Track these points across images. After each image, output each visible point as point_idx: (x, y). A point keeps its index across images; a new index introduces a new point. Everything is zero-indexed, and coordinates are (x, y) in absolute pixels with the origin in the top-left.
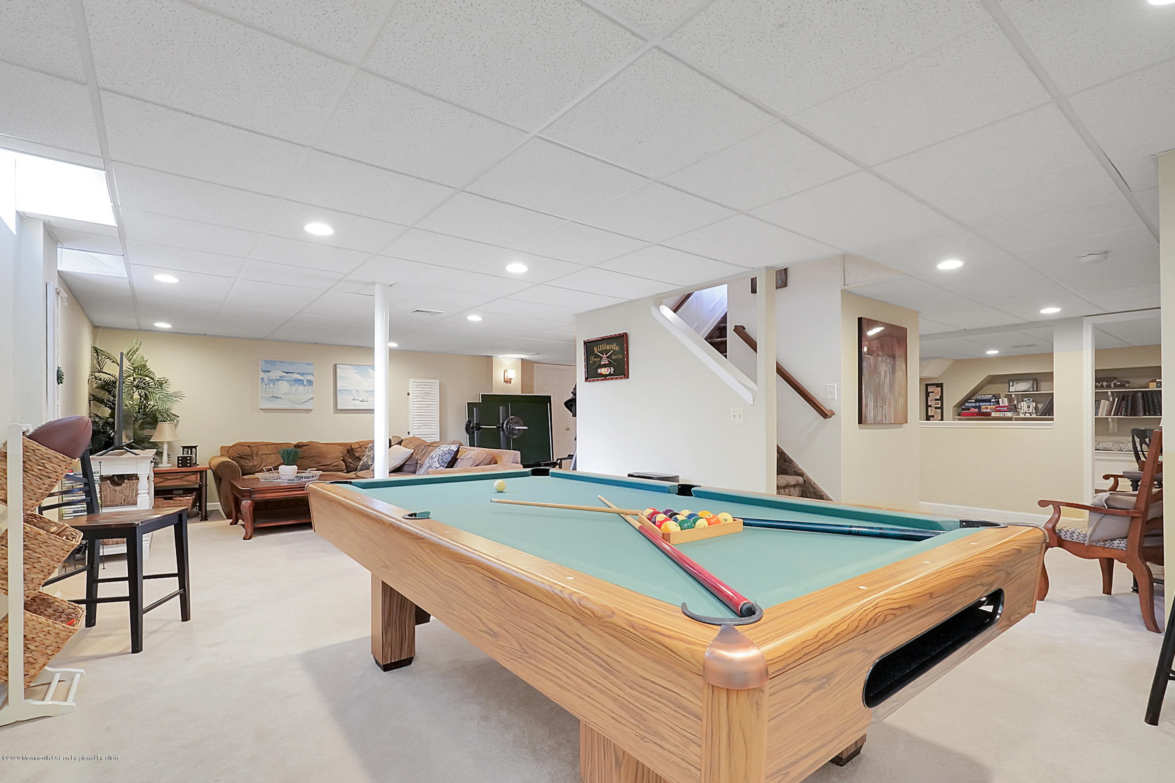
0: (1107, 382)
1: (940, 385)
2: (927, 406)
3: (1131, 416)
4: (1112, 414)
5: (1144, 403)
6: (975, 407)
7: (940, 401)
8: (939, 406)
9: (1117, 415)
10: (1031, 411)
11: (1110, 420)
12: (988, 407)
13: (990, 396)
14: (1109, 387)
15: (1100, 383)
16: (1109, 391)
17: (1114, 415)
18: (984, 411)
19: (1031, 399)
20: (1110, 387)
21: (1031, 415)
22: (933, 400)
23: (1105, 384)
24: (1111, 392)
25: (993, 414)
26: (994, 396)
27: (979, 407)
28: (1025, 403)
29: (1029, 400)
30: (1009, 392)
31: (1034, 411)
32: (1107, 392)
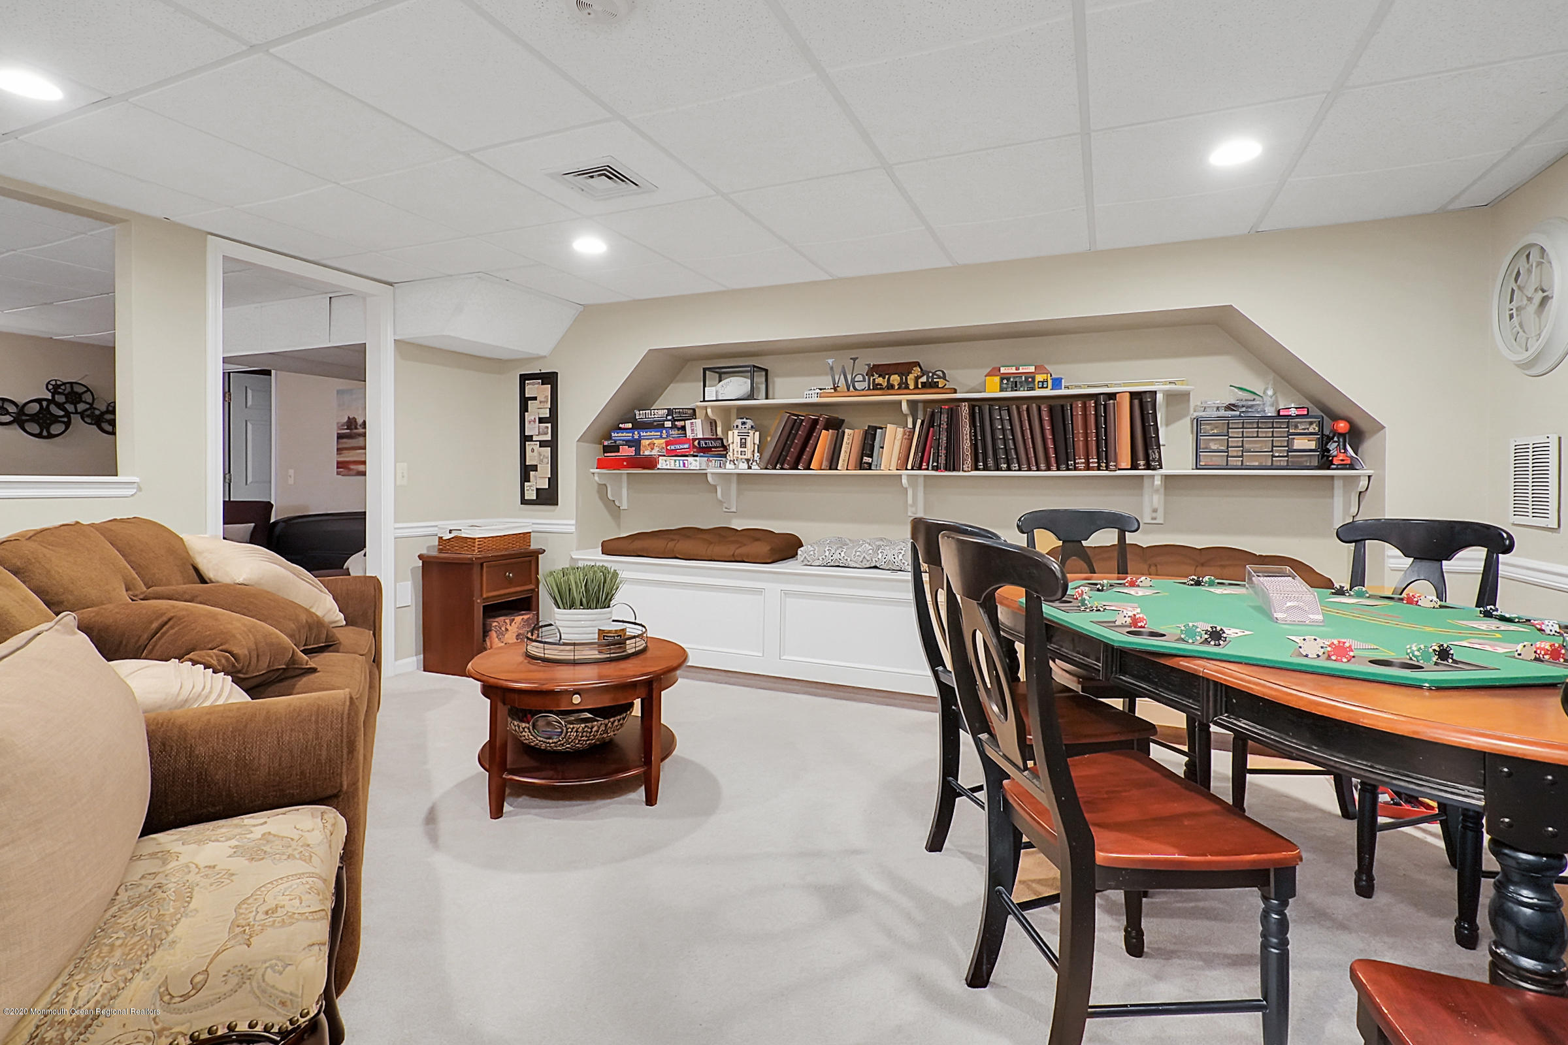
0: (901, 375)
1: (550, 379)
2: (525, 438)
3: (946, 469)
4: (909, 467)
5: (975, 432)
6: (629, 443)
7: (549, 425)
8: (548, 437)
9: (920, 468)
10: (749, 456)
11: (904, 481)
12: (656, 441)
13: (660, 412)
14: (904, 386)
15: (884, 378)
16: (904, 398)
17: (912, 469)
18: (647, 453)
19: (750, 423)
20: (907, 387)
21: (750, 468)
22: (535, 421)
23: (895, 379)
24: (908, 401)
25: (665, 463)
26: (670, 412)
27: (636, 443)
28: (736, 432)
29: (744, 423)
30: (704, 401)
31: (757, 454)
32: (900, 402)
